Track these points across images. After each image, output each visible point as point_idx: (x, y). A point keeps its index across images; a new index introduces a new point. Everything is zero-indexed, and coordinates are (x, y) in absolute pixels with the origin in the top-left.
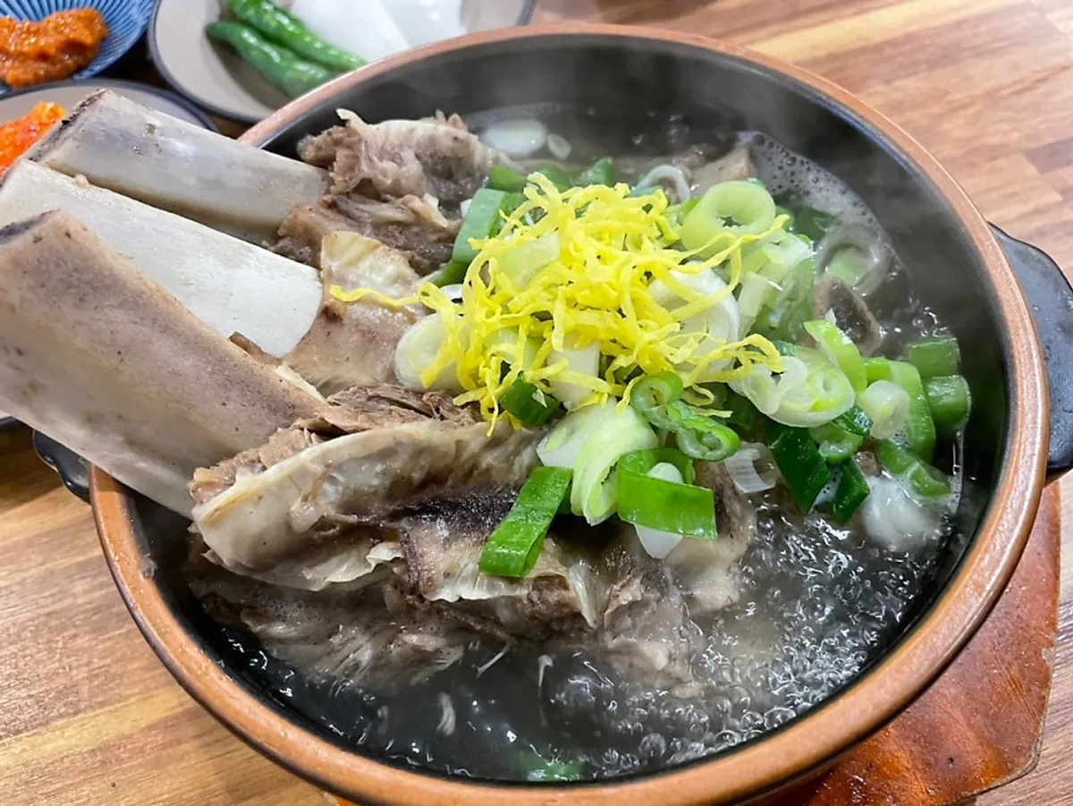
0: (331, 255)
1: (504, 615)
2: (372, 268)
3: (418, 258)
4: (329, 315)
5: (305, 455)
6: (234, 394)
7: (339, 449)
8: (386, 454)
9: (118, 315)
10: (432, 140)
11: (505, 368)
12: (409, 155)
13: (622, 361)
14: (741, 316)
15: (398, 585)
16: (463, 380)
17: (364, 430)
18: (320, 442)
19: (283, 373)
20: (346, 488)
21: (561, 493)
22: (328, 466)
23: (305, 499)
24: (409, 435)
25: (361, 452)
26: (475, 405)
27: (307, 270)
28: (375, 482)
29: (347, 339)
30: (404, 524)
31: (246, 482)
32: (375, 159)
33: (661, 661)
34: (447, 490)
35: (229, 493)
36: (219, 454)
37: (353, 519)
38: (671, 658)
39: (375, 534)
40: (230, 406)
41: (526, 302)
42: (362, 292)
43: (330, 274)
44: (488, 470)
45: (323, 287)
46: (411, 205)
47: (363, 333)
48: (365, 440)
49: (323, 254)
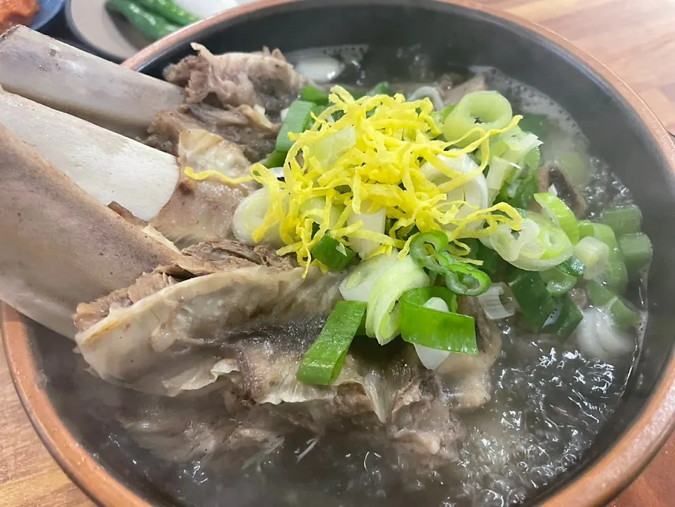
0: (186, 146)
1: (316, 414)
2: (216, 157)
3: (250, 150)
4: (184, 190)
5: (163, 293)
6: (109, 246)
7: (189, 288)
8: (226, 291)
10: (260, 68)
11: (316, 227)
12: (243, 77)
13: (403, 223)
14: (489, 189)
15: (235, 391)
16: (284, 237)
17: (209, 273)
18: (174, 283)
19: (148, 231)
20: (195, 318)
21: (358, 321)
22: (181, 301)
23: (163, 326)
24: (243, 277)
25: (206, 291)
26: (293, 255)
27: (168, 157)
28: (217, 313)
29: (197, 207)
30: (240, 344)
31: (117, 314)
32: (219, 79)
33: (435, 447)
34: (272, 319)
35: (105, 322)
36: (98, 292)
37: (201, 341)
38: (442, 445)
39: (217, 353)
40: (107, 256)
41: (331, 178)
42: (209, 172)
43: (185, 159)
44: (303, 303)
45: (180, 169)
46: (245, 112)
47: (210, 203)
48: (209, 282)
49: (180, 145)
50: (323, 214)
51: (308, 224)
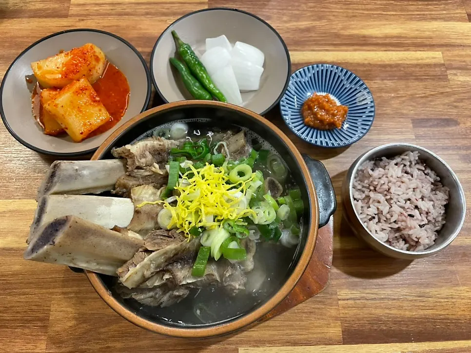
0: (134, 194)
1: (199, 284)
2: (145, 194)
3: (156, 185)
4: (137, 212)
5: (146, 260)
6: (122, 246)
7: (153, 256)
8: (165, 253)
9: (92, 237)
10: (153, 147)
11: (190, 223)
12: (147, 153)
13: (219, 218)
14: (247, 199)
15: (172, 282)
16: (178, 226)
17: (158, 250)
18: (149, 255)
19: (131, 235)
20: (156, 264)
21: (209, 254)
22: (151, 261)
23: (147, 270)
24: (170, 249)
25: (158, 255)
26: (183, 232)
27: (128, 200)
28: (162, 261)
29: (143, 217)
30: (170, 267)
31: (132, 270)
32: (139, 160)
33: (237, 287)
34: (179, 256)
35: (129, 273)
36: (123, 262)
37: (158, 270)
38: (239, 285)
39: (164, 271)
40: (122, 250)
42: (145, 202)
43: (135, 200)
44: (189, 248)
45: (134, 204)
46: (152, 170)
47: (147, 214)
48: (159, 252)
49: (132, 195)
50: (192, 219)
51: (187, 223)
